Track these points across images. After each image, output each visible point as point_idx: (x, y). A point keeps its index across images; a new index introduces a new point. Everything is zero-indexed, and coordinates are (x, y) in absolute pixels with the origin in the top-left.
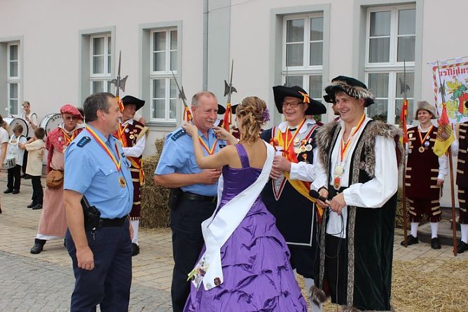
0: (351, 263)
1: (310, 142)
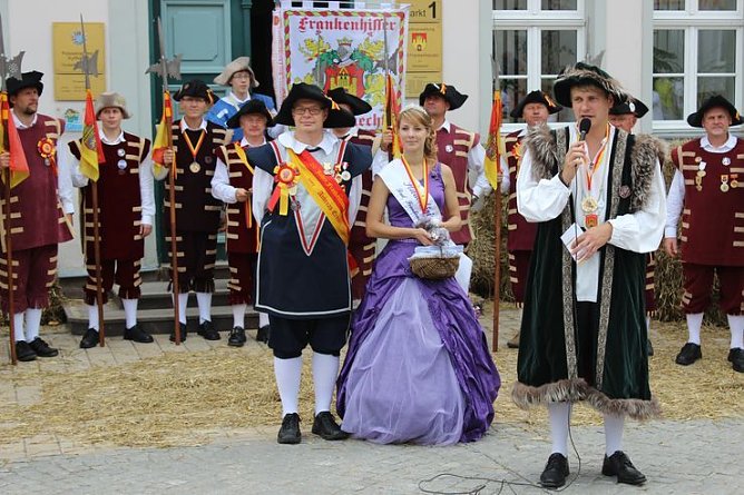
0: (603, 331)
1: (345, 167)
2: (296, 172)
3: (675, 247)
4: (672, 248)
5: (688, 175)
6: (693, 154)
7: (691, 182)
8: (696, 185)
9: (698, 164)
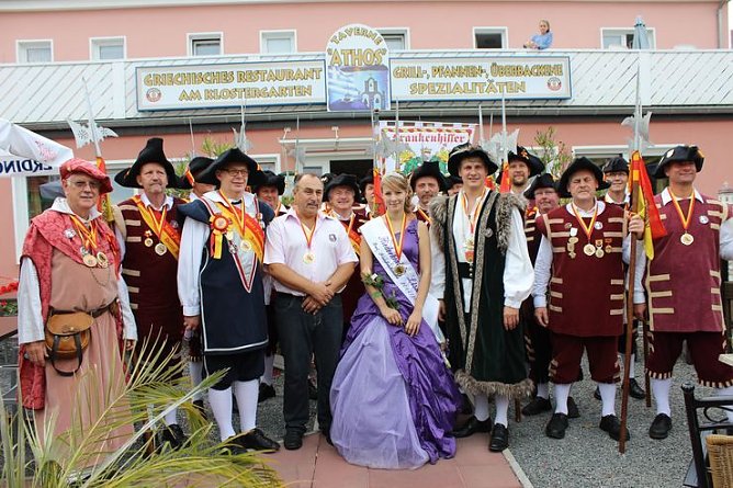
2: (229, 222)
3: (546, 317)
4: (543, 318)
5: (556, 242)
6: (561, 221)
7: (562, 250)
8: (568, 252)
9: (569, 230)
